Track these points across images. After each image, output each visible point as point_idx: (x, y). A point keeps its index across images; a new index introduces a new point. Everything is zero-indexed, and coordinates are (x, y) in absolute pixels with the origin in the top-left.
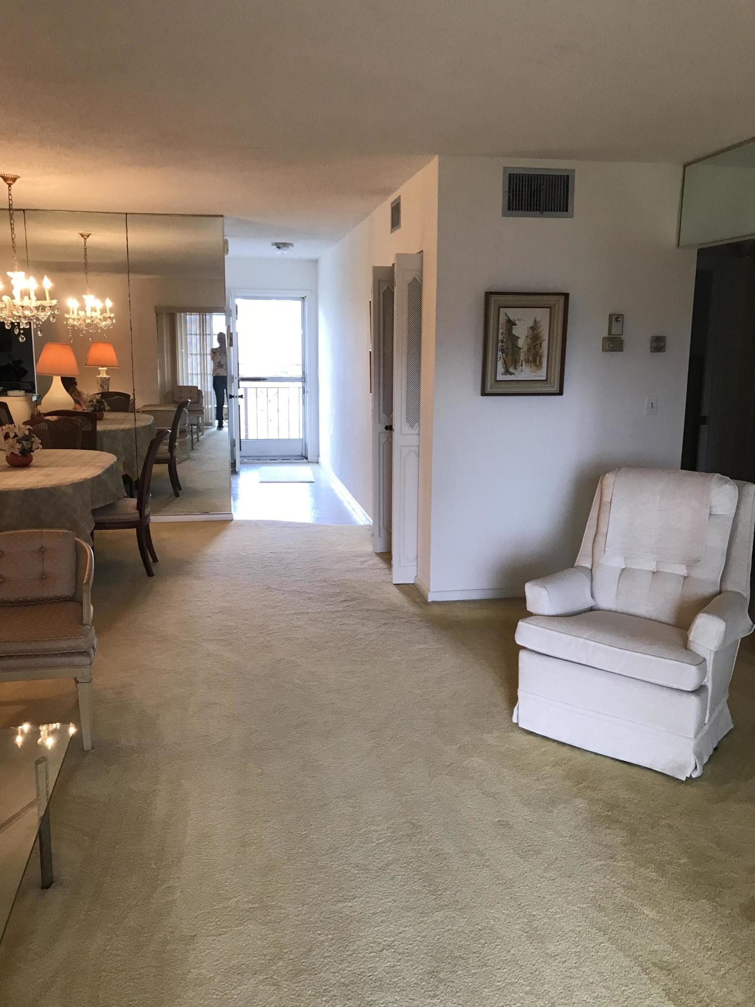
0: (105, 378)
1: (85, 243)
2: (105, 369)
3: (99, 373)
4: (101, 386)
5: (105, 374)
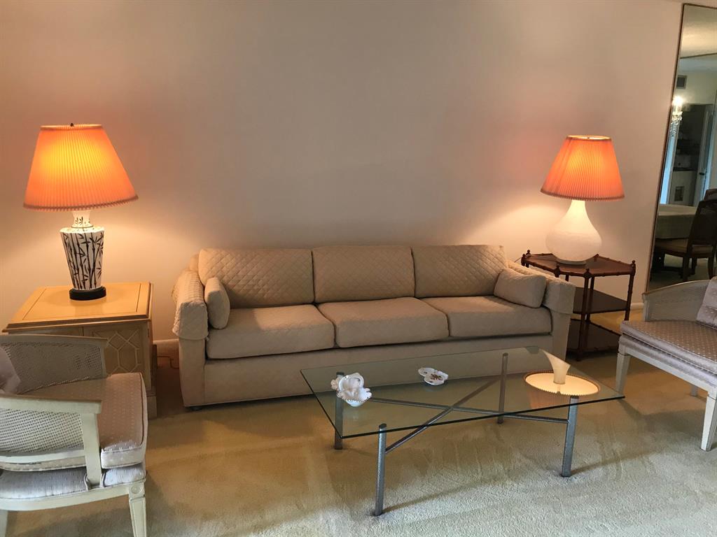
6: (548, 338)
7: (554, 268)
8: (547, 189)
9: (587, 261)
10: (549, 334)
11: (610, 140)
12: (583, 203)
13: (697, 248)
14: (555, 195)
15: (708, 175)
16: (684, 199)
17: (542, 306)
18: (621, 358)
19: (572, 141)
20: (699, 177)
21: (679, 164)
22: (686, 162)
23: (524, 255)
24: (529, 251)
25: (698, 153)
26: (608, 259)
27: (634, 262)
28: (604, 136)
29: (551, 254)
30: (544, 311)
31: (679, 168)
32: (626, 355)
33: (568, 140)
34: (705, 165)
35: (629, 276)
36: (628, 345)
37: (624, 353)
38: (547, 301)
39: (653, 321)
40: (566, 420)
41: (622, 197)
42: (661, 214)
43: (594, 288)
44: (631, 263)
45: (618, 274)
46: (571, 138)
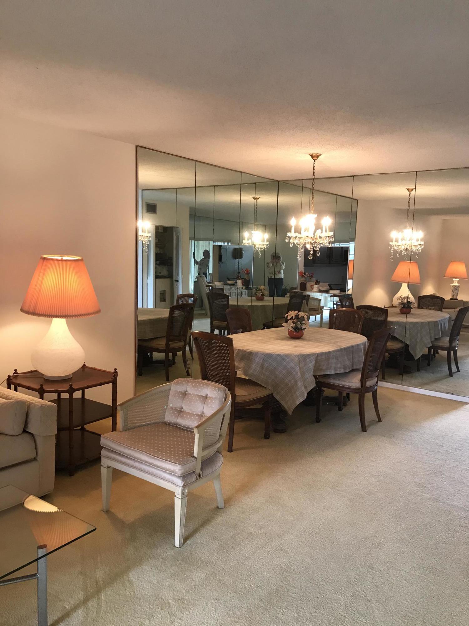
0: (456, 286)
1: (410, 195)
2: (458, 279)
3: (453, 282)
4: (453, 291)
5: (457, 283)
6: (33, 464)
7: (38, 387)
8: (26, 308)
9: (74, 374)
10: (35, 459)
11: (82, 260)
12: (63, 321)
13: (173, 345)
14: (34, 314)
15: (180, 281)
16: (167, 300)
17: (25, 431)
18: (104, 471)
19: (45, 261)
20: (175, 283)
21: (160, 273)
22: (165, 272)
23: (9, 376)
24: (16, 370)
25: (171, 265)
26: (94, 369)
27: (116, 370)
28: (76, 256)
29: (36, 371)
30: (26, 436)
31: (160, 276)
32: (109, 467)
33: (42, 261)
34: (178, 274)
35: (111, 384)
36: (108, 458)
37: (106, 466)
38: (30, 426)
39: (129, 429)
40: (35, 575)
41: (98, 312)
42: (140, 319)
43: (86, 397)
44: (113, 371)
45: (100, 384)
46: (44, 258)
